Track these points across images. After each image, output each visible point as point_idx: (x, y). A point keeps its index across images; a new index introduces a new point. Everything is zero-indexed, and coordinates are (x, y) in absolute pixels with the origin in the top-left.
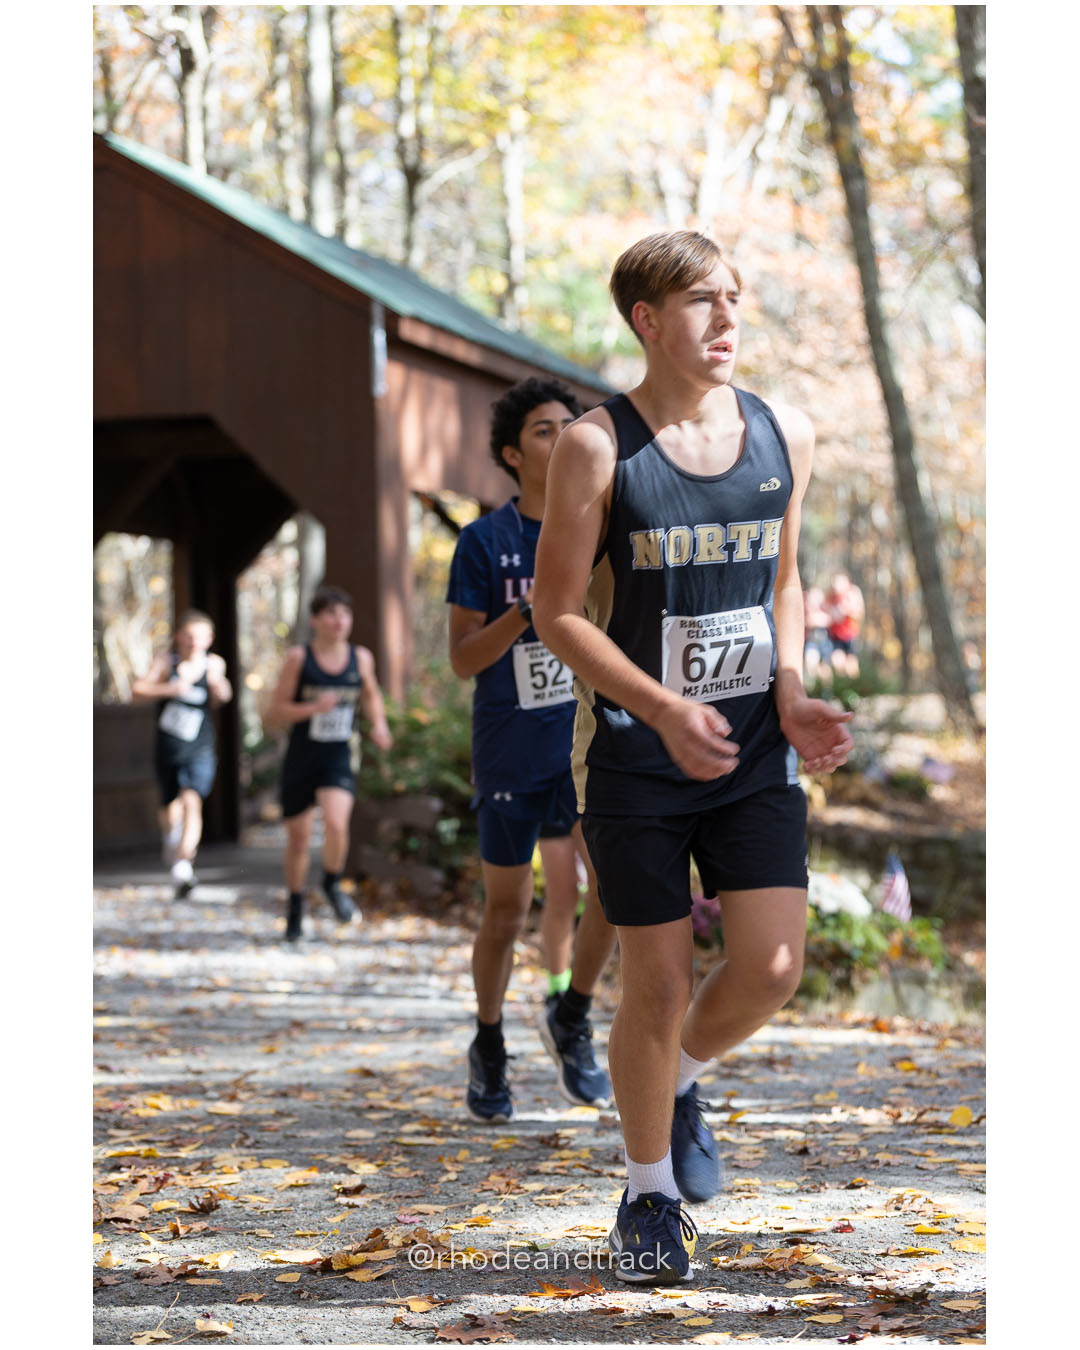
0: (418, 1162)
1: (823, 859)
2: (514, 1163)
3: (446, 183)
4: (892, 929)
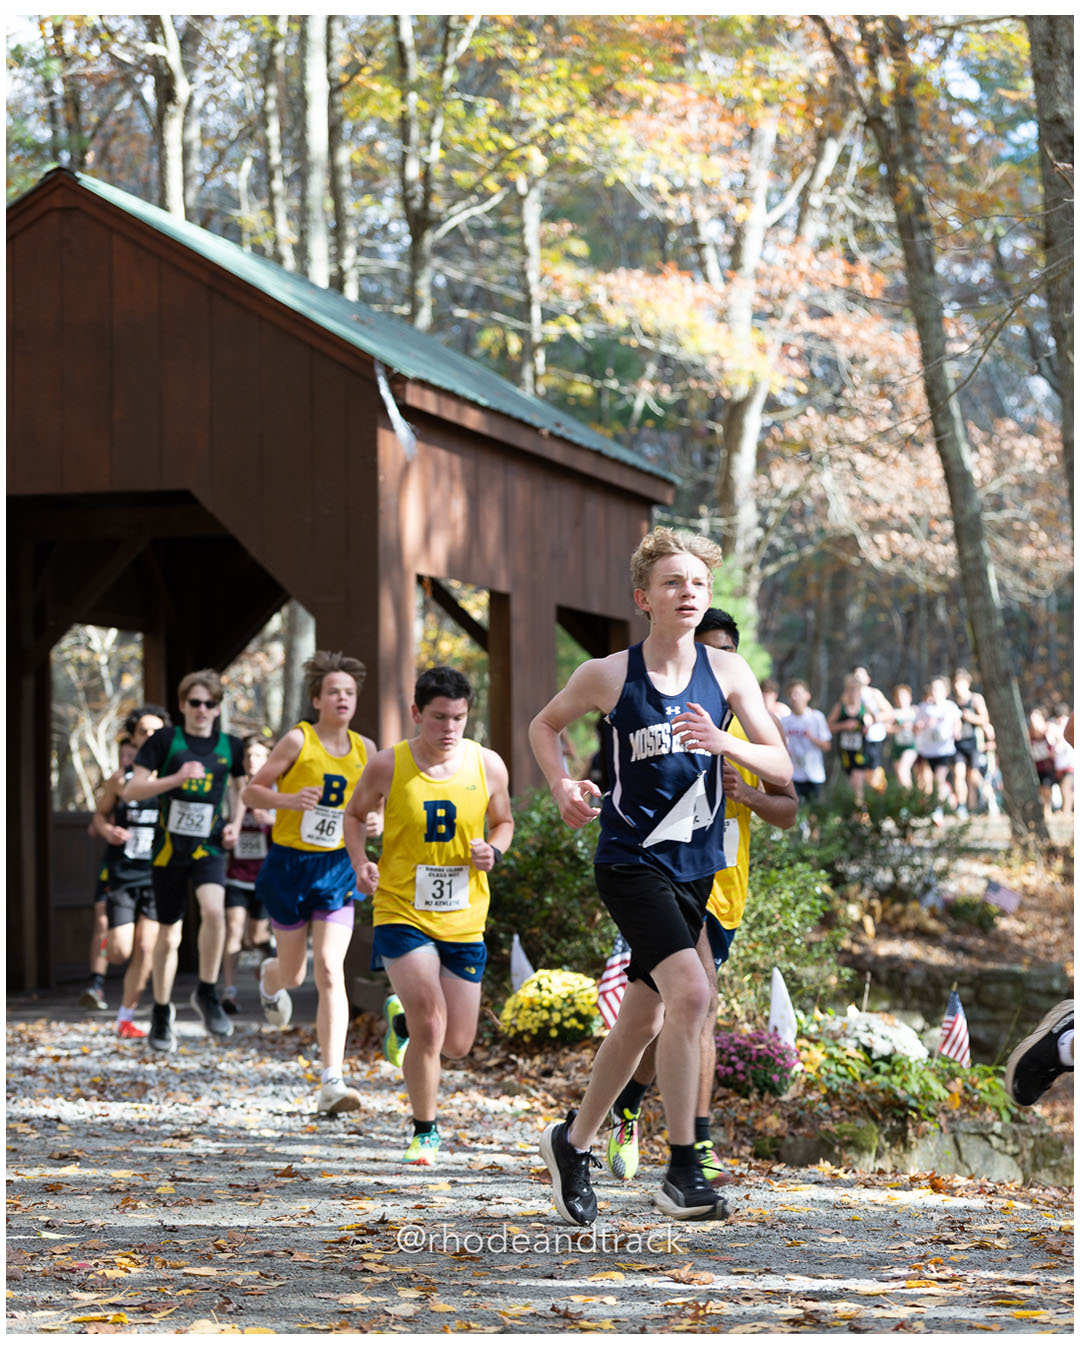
0: (420, 1331)
1: (874, 998)
3: (456, 229)
4: (953, 1075)
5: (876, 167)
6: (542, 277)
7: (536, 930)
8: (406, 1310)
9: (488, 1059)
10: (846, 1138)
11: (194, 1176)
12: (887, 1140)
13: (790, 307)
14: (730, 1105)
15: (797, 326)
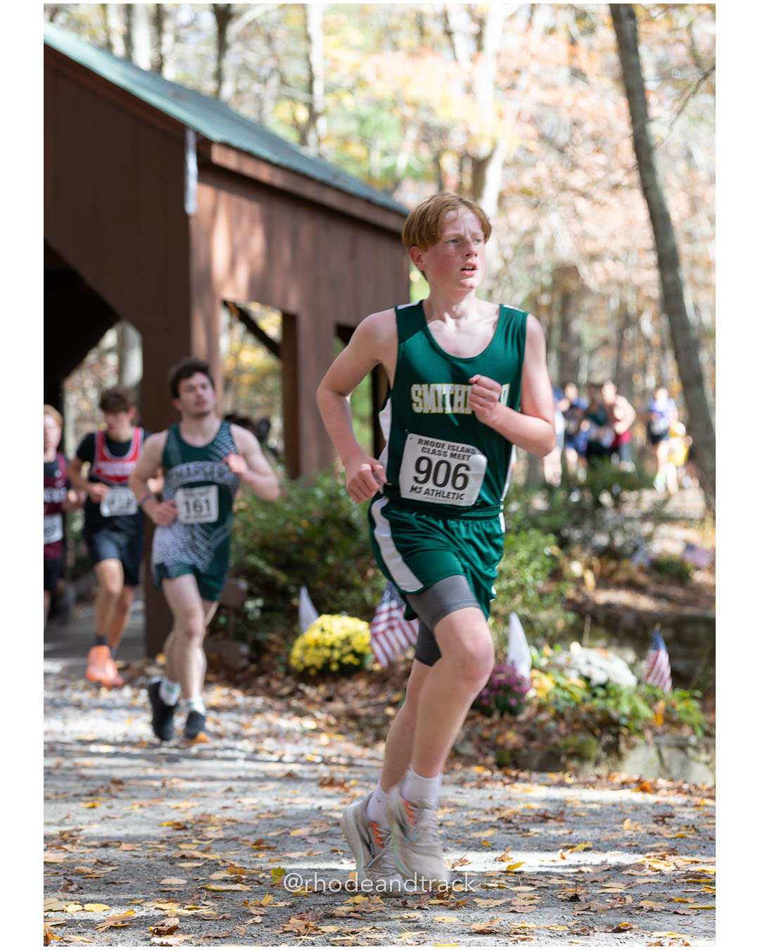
0: (225, 906)
1: (594, 637)
2: (312, 907)
3: (254, 20)
4: (656, 699)
6: (325, 57)
7: (320, 584)
9: (281, 688)
10: (571, 750)
12: (604, 750)
13: (523, 81)
14: (477, 724)
15: (530, 97)
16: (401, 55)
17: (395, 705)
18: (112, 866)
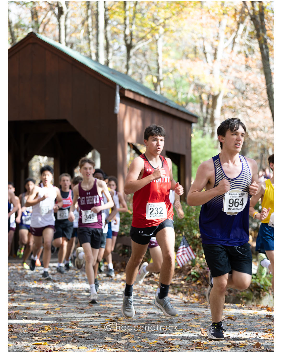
0: (127, 348)
3: (139, 48)
5: (253, 32)
6: (163, 61)
8: (123, 342)
10: (244, 296)
11: (66, 305)
12: (255, 296)
13: (230, 70)
15: (232, 75)
16: (189, 60)
17: (184, 280)
18: (89, 334)
